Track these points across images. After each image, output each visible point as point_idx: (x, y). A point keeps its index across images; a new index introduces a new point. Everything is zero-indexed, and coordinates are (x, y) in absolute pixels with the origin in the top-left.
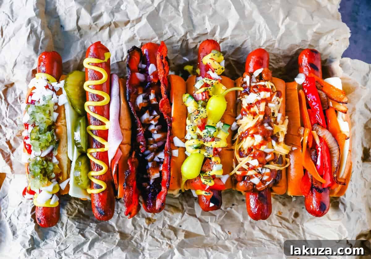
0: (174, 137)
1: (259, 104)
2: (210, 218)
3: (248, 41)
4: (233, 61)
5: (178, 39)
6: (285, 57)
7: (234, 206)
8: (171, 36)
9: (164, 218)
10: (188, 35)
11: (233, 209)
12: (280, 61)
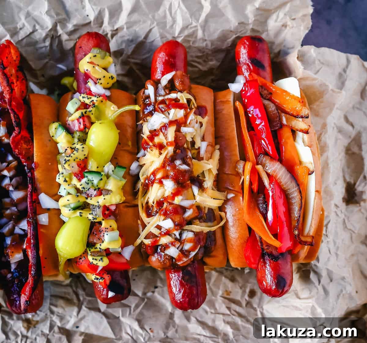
0: (41, 193)
1: (166, 129)
2: (122, 311)
3: (153, 30)
4: (136, 64)
5: (44, 35)
6: (216, 51)
7: (157, 290)
8: (31, 31)
9: (51, 318)
10: (59, 28)
11: (156, 294)
12: (210, 58)
